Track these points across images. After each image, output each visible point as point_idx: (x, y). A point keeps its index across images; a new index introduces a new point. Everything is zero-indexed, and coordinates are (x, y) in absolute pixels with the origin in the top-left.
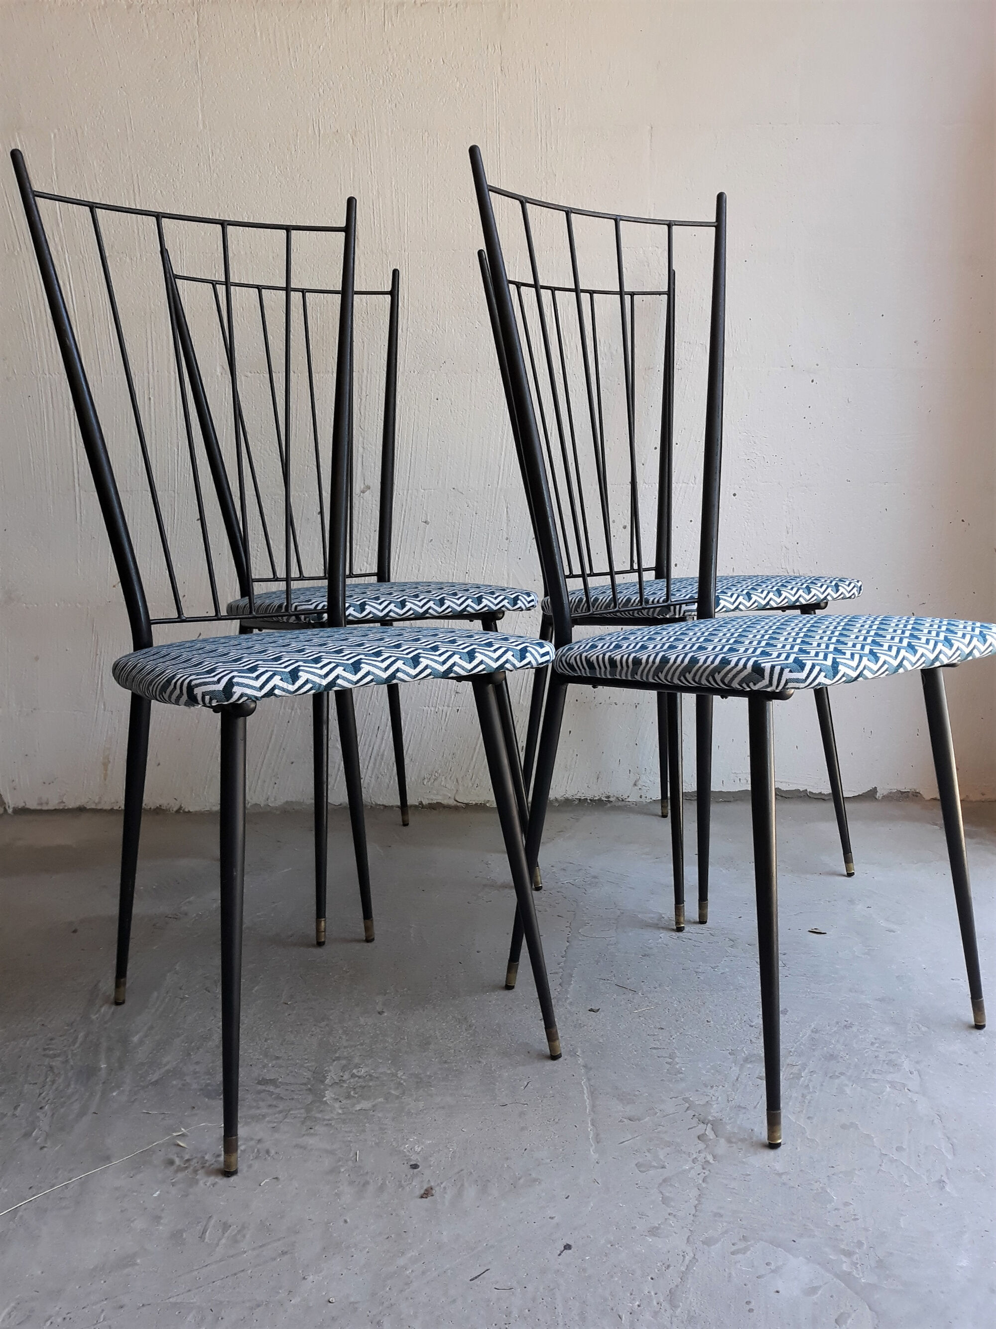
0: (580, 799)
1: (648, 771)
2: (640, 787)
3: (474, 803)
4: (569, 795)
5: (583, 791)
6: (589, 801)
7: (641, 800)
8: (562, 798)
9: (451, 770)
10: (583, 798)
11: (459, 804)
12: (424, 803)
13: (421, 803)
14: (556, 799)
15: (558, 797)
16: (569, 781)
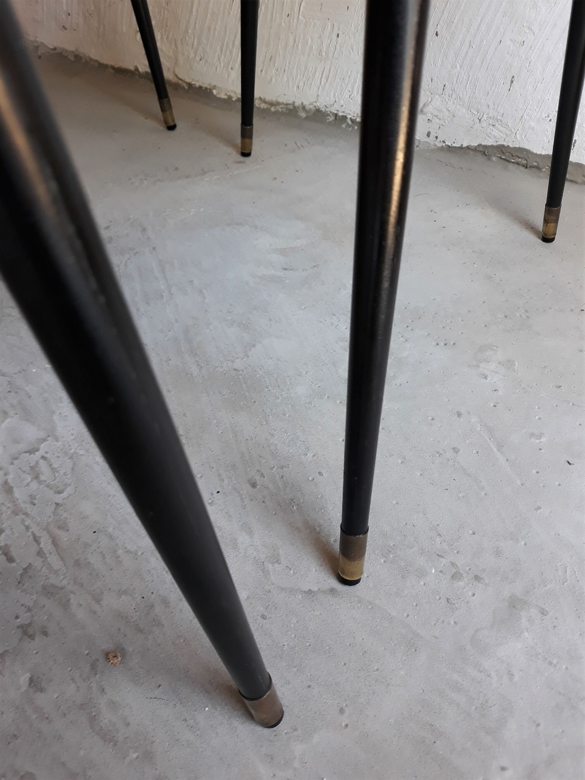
0: (336, 115)
1: (448, 91)
2: (429, 116)
3: (198, 85)
4: (321, 104)
5: (342, 102)
6: (350, 123)
7: (428, 140)
8: (311, 107)
9: (167, 25)
10: (340, 114)
11: (180, 82)
12: (140, 70)
13: (137, 69)
14: (304, 108)
15: (306, 103)
16: (324, 80)
